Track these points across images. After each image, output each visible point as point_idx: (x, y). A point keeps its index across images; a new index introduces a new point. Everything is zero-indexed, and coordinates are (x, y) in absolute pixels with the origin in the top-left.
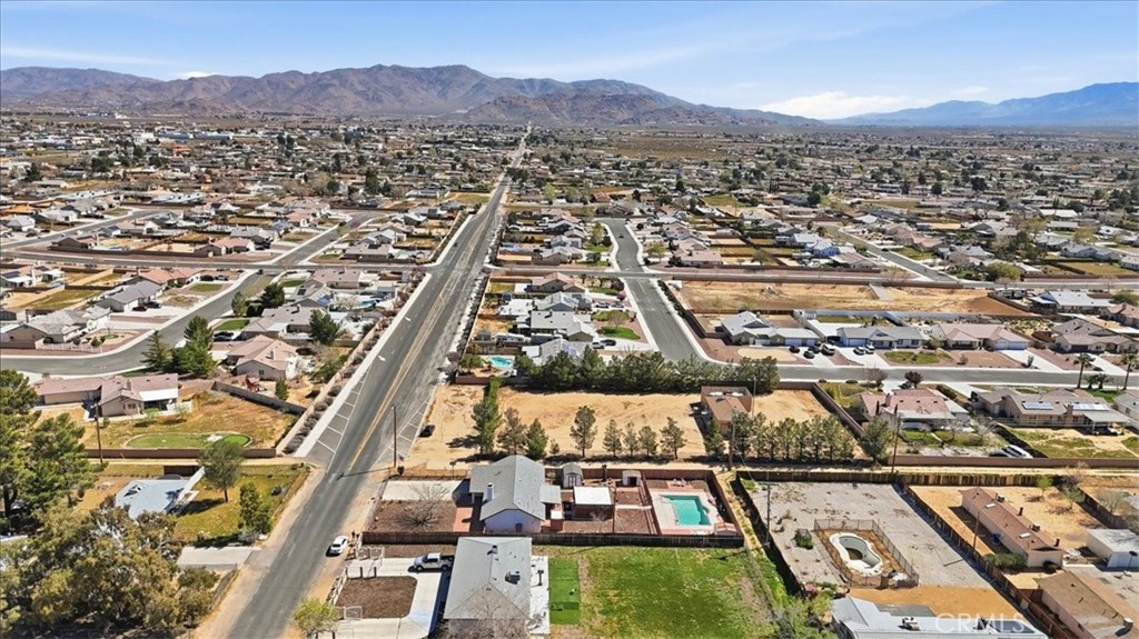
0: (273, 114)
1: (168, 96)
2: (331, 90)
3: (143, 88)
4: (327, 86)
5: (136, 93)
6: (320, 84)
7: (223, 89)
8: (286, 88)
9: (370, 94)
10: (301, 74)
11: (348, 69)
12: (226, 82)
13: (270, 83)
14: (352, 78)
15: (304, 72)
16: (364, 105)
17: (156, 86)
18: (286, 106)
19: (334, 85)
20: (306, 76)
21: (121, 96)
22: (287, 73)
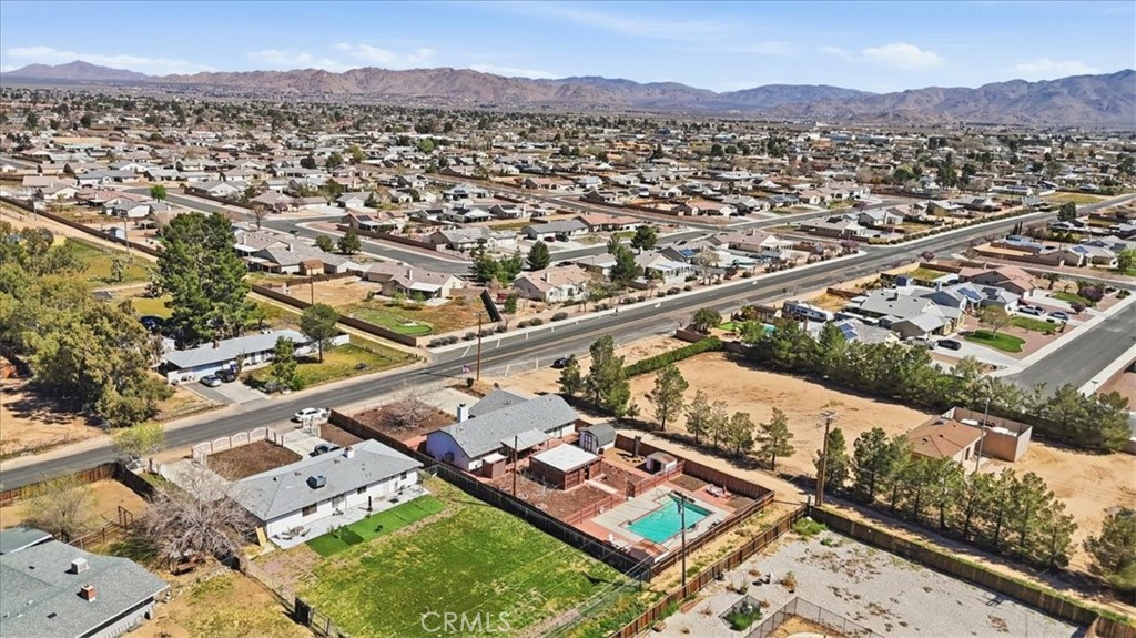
0: (977, 124)
1: (880, 108)
2: (1056, 100)
3: (860, 101)
4: (1050, 95)
5: (852, 106)
6: (1044, 92)
7: (936, 101)
8: (1004, 97)
9: (1105, 103)
10: (1026, 82)
11: (1085, 76)
12: (941, 93)
13: (986, 93)
14: (1087, 86)
15: (1029, 81)
16: (1093, 115)
17: (871, 99)
18: (996, 116)
19: (1063, 94)
20: (1031, 85)
21: (837, 109)
22: (1010, 82)
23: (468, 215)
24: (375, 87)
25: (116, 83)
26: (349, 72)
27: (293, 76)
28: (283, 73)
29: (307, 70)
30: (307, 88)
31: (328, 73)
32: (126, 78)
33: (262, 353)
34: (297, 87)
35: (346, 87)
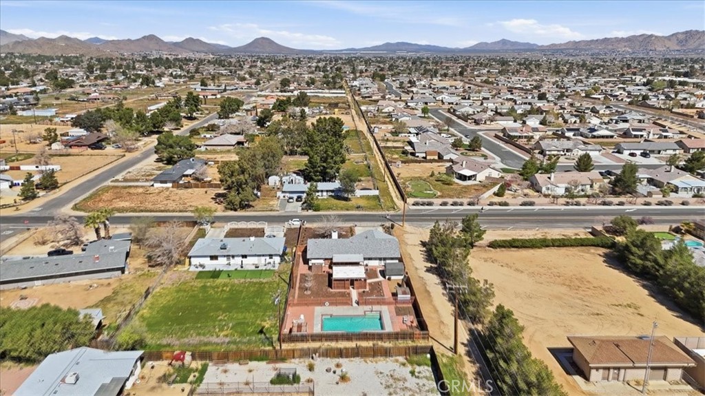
23: (595, 133)
24: (692, 44)
25: (519, 51)
26: (673, 35)
27: (630, 40)
28: (622, 38)
29: (640, 36)
30: (637, 48)
31: (656, 37)
32: (526, 47)
33: (327, 191)
34: (630, 47)
35: (667, 46)
